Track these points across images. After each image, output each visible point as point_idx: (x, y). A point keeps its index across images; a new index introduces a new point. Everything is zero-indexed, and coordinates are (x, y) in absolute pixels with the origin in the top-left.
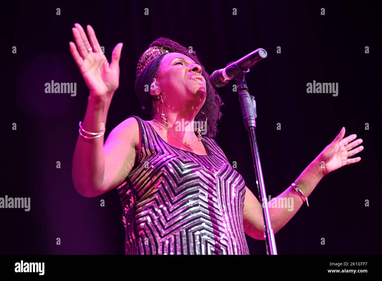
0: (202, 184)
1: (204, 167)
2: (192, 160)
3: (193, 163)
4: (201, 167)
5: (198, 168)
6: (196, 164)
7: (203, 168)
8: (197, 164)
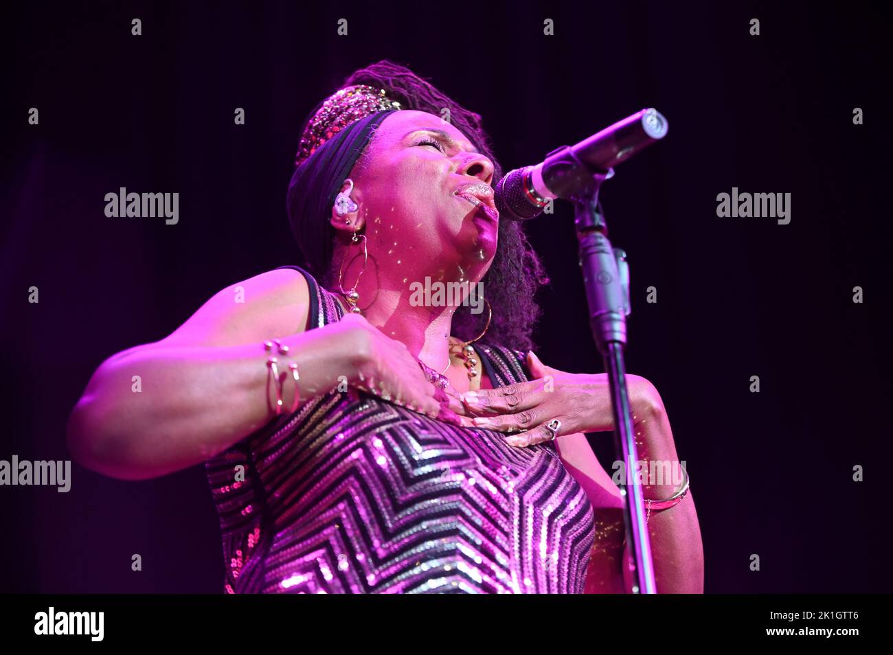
0: (468, 513)
1: (478, 460)
2: (443, 436)
3: (447, 446)
4: (471, 461)
5: (460, 463)
6: (456, 448)
7: (475, 462)
8: (459, 451)
